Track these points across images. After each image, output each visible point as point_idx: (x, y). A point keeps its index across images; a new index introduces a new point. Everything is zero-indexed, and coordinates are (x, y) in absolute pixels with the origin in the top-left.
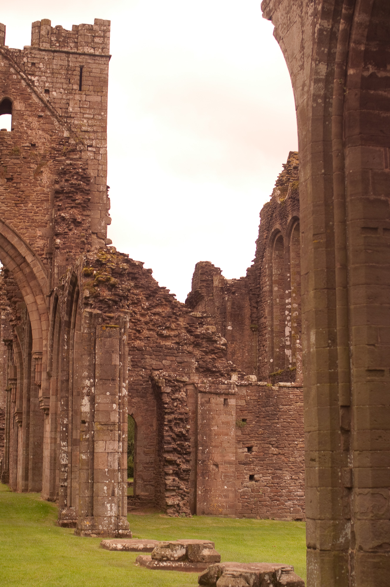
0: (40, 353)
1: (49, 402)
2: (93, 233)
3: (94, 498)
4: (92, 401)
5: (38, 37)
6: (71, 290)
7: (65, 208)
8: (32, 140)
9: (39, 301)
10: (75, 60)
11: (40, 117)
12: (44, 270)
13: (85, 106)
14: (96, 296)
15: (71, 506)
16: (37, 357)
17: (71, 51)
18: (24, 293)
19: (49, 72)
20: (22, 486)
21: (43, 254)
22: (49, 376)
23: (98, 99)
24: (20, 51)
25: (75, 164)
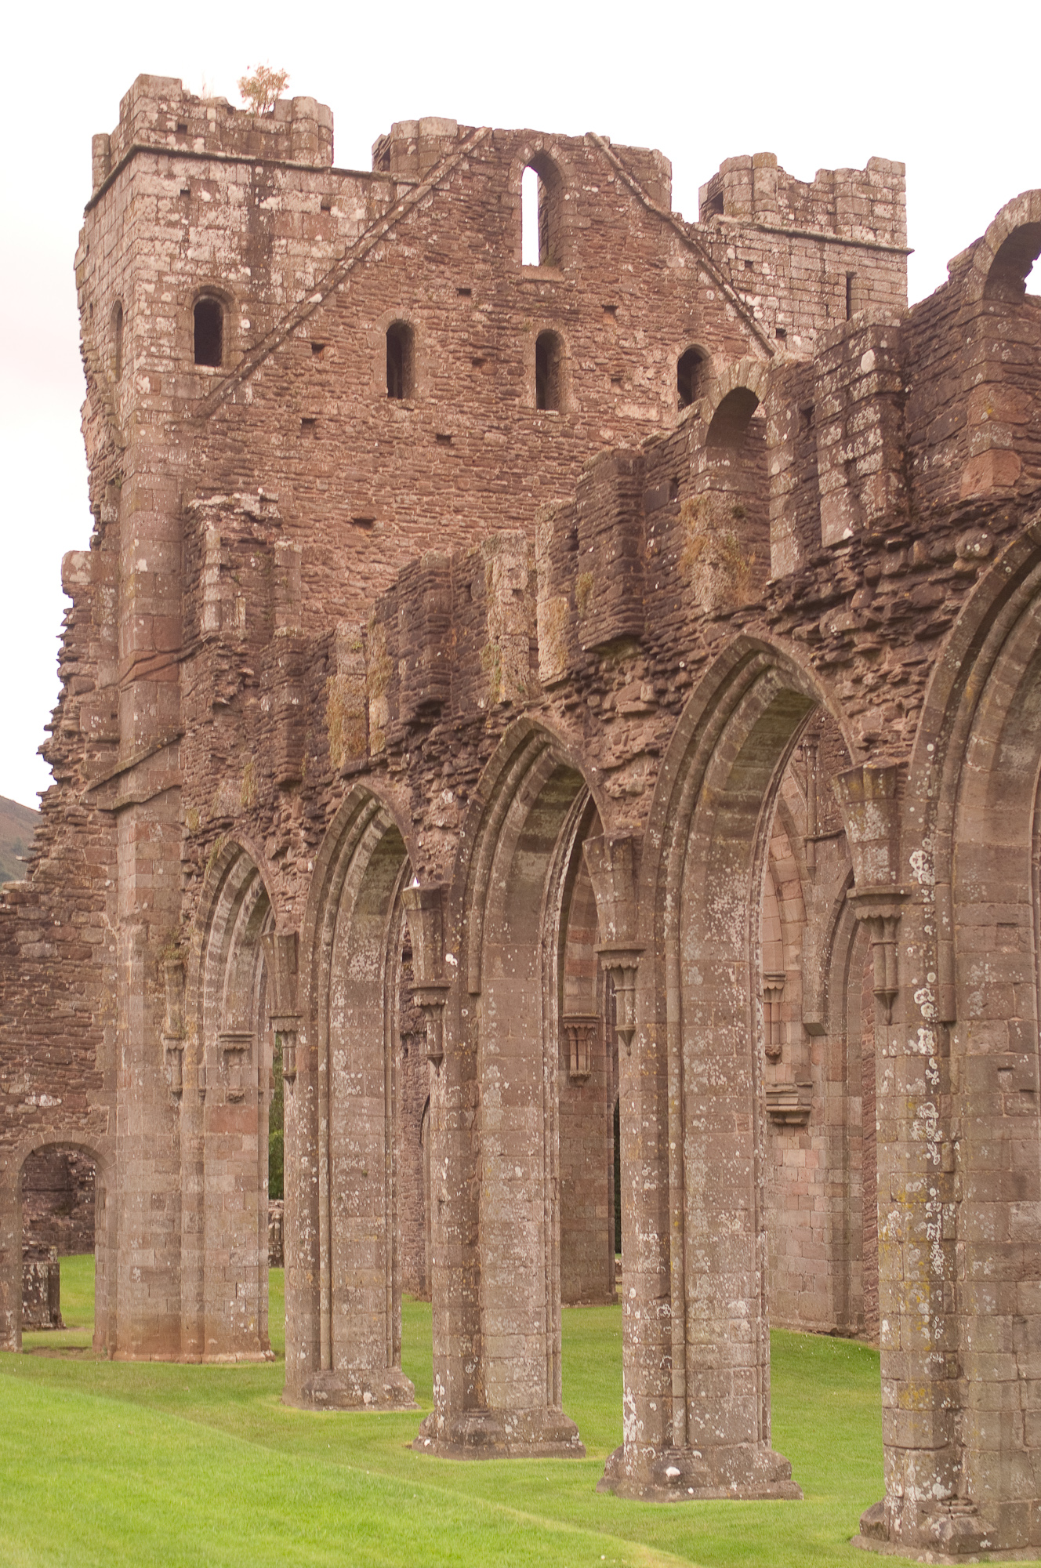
0: (780, 978)
1: (809, 1096)
5: (749, 197)
9: (779, 852)
10: (835, 257)
16: (771, 986)
17: (823, 234)
19: (782, 285)
22: (814, 1033)
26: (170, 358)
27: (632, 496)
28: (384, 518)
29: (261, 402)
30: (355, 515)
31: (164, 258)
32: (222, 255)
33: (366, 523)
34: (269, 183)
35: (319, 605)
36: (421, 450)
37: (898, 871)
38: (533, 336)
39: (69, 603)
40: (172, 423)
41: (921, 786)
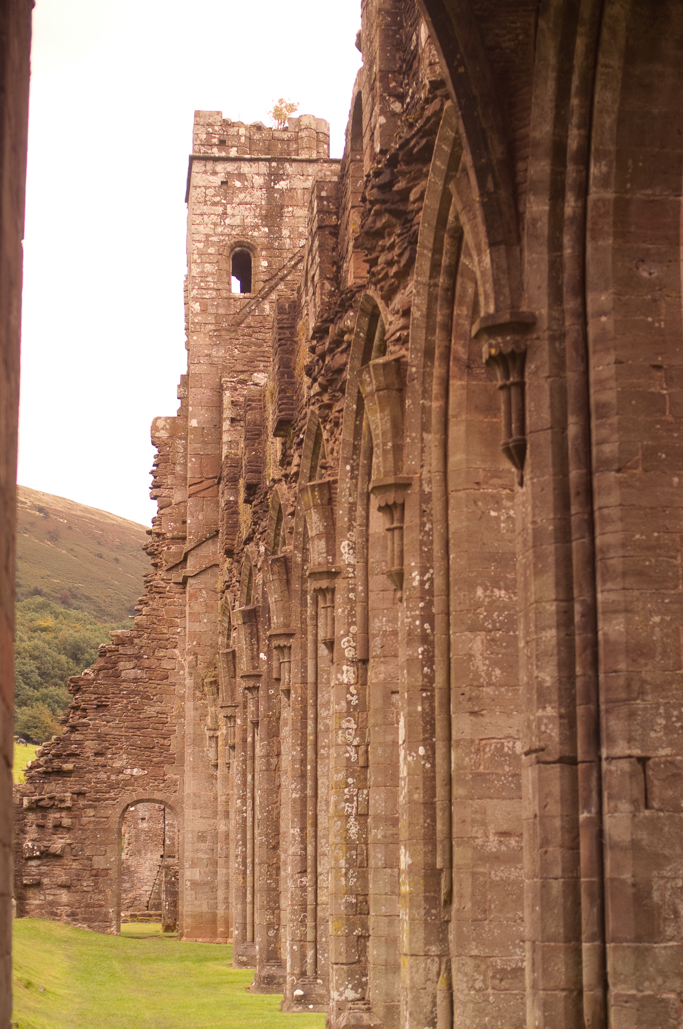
26: (214, 289)
27: (287, 328)
31: (210, 226)
32: (250, 221)
34: (281, 172)
37: (334, 556)
39: (155, 451)
40: (215, 331)
41: (345, 495)
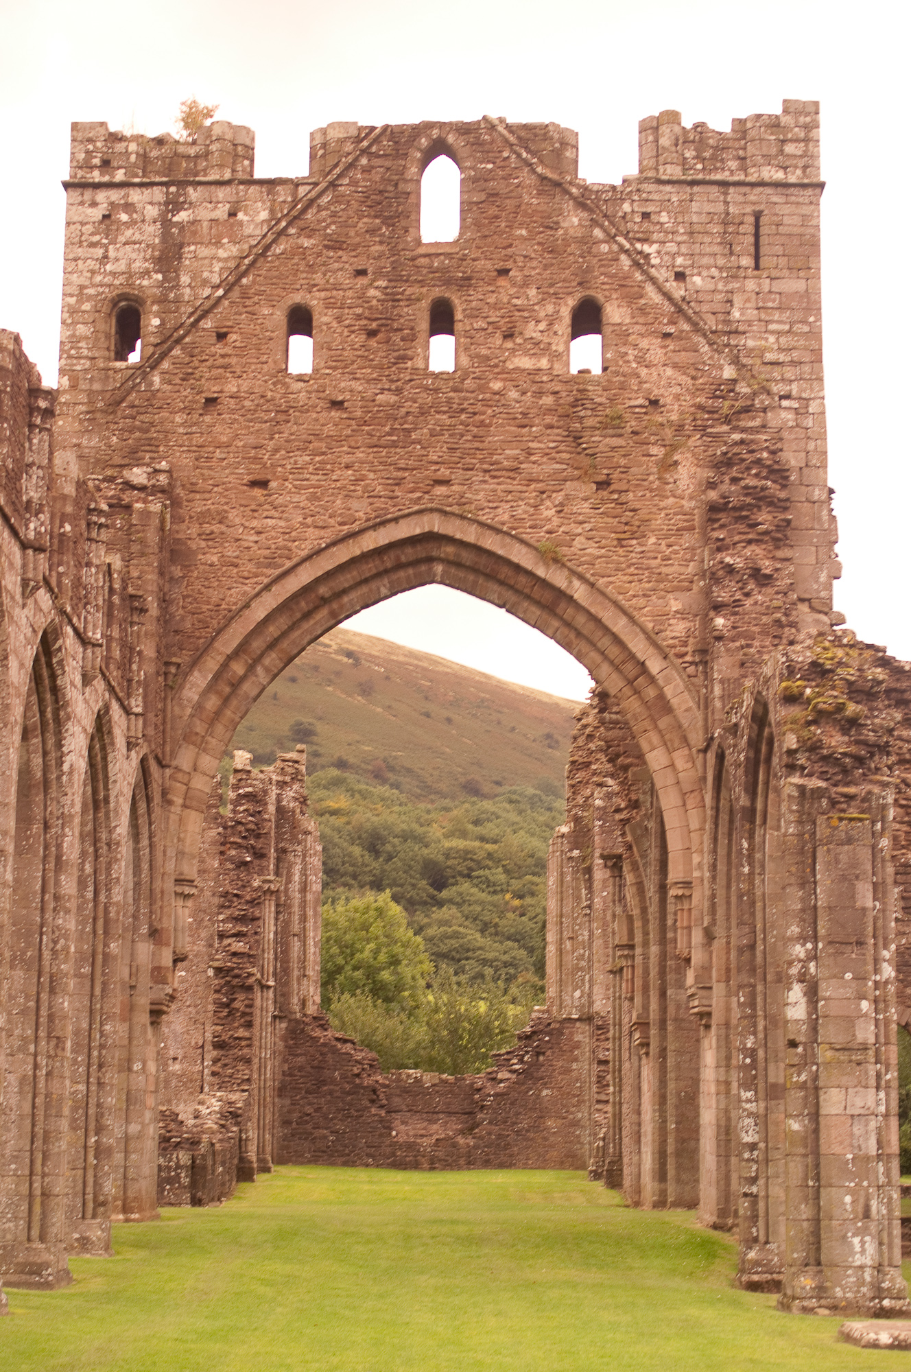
0: (687, 884)
1: (709, 998)
2: (802, 600)
3: (823, 1223)
4: (812, 994)
5: (654, 153)
6: (754, 735)
7: (734, 544)
8: (649, 391)
9: (681, 764)
10: (741, 198)
11: (667, 335)
12: (690, 691)
13: (770, 305)
14: (813, 747)
15: (767, 1242)
16: (680, 892)
17: (731, 179)
18: (645, 746)
19: (682, 231)
20: (654, 1195)
21: (686, 654)
22: (709, 936)
23: (800, 285)
24: (614, 188)
25: (752, 441)
26: (86, 357)
28: (277, 479)
29: (167, 387)
30: (251, 477)
31: (85, 274)
32: (138, 265)
33: (263, 484)
34: (182, 199)
35: (215, 559)
36: (314, 415)
38: (425, 304)
40: (88, 413)
